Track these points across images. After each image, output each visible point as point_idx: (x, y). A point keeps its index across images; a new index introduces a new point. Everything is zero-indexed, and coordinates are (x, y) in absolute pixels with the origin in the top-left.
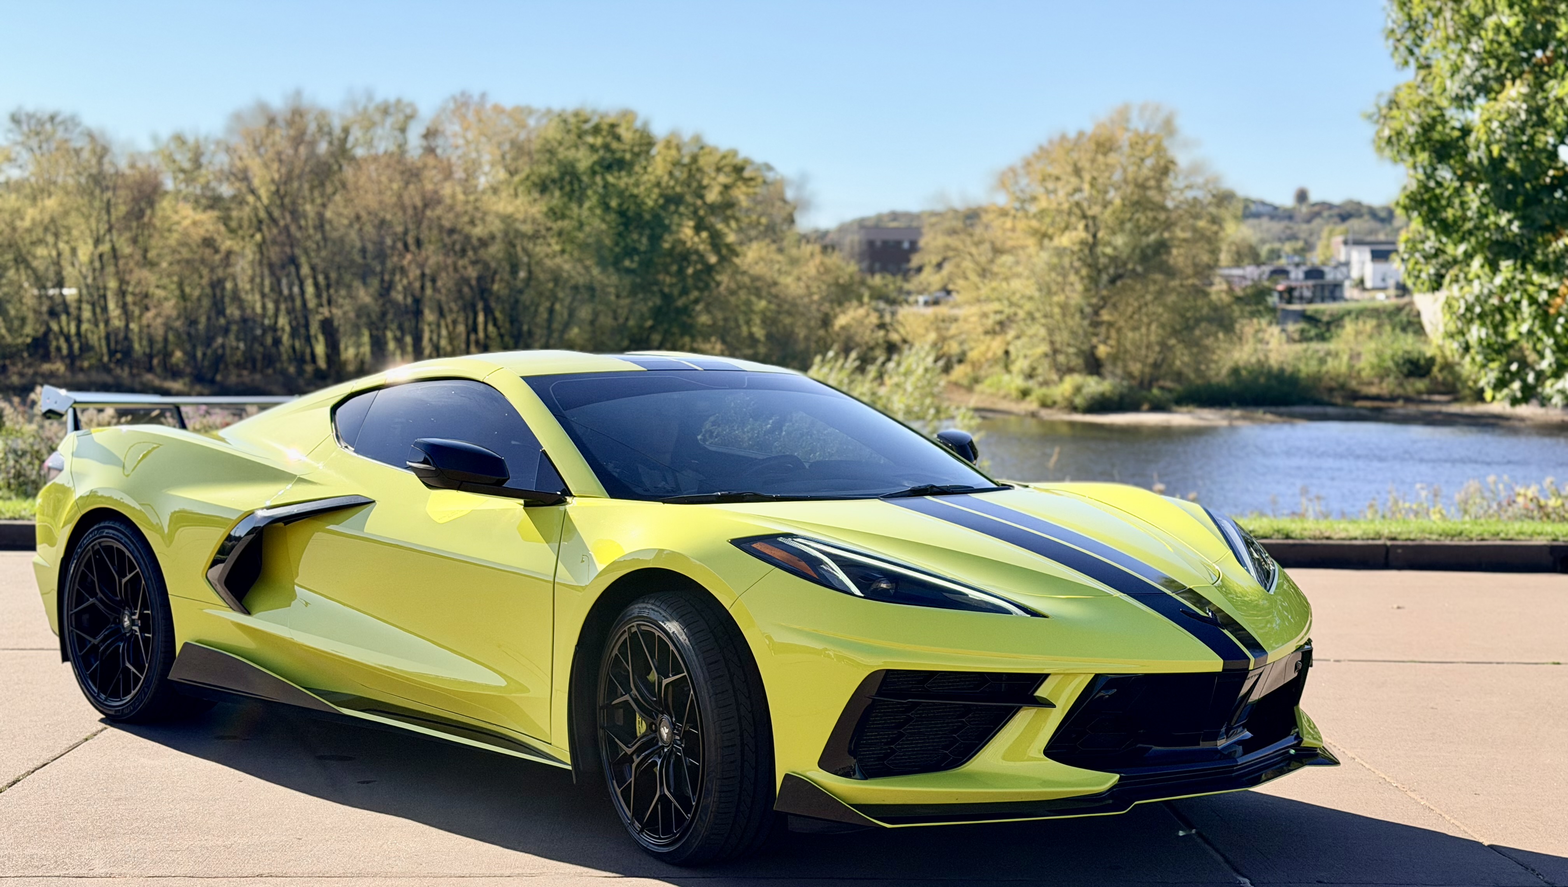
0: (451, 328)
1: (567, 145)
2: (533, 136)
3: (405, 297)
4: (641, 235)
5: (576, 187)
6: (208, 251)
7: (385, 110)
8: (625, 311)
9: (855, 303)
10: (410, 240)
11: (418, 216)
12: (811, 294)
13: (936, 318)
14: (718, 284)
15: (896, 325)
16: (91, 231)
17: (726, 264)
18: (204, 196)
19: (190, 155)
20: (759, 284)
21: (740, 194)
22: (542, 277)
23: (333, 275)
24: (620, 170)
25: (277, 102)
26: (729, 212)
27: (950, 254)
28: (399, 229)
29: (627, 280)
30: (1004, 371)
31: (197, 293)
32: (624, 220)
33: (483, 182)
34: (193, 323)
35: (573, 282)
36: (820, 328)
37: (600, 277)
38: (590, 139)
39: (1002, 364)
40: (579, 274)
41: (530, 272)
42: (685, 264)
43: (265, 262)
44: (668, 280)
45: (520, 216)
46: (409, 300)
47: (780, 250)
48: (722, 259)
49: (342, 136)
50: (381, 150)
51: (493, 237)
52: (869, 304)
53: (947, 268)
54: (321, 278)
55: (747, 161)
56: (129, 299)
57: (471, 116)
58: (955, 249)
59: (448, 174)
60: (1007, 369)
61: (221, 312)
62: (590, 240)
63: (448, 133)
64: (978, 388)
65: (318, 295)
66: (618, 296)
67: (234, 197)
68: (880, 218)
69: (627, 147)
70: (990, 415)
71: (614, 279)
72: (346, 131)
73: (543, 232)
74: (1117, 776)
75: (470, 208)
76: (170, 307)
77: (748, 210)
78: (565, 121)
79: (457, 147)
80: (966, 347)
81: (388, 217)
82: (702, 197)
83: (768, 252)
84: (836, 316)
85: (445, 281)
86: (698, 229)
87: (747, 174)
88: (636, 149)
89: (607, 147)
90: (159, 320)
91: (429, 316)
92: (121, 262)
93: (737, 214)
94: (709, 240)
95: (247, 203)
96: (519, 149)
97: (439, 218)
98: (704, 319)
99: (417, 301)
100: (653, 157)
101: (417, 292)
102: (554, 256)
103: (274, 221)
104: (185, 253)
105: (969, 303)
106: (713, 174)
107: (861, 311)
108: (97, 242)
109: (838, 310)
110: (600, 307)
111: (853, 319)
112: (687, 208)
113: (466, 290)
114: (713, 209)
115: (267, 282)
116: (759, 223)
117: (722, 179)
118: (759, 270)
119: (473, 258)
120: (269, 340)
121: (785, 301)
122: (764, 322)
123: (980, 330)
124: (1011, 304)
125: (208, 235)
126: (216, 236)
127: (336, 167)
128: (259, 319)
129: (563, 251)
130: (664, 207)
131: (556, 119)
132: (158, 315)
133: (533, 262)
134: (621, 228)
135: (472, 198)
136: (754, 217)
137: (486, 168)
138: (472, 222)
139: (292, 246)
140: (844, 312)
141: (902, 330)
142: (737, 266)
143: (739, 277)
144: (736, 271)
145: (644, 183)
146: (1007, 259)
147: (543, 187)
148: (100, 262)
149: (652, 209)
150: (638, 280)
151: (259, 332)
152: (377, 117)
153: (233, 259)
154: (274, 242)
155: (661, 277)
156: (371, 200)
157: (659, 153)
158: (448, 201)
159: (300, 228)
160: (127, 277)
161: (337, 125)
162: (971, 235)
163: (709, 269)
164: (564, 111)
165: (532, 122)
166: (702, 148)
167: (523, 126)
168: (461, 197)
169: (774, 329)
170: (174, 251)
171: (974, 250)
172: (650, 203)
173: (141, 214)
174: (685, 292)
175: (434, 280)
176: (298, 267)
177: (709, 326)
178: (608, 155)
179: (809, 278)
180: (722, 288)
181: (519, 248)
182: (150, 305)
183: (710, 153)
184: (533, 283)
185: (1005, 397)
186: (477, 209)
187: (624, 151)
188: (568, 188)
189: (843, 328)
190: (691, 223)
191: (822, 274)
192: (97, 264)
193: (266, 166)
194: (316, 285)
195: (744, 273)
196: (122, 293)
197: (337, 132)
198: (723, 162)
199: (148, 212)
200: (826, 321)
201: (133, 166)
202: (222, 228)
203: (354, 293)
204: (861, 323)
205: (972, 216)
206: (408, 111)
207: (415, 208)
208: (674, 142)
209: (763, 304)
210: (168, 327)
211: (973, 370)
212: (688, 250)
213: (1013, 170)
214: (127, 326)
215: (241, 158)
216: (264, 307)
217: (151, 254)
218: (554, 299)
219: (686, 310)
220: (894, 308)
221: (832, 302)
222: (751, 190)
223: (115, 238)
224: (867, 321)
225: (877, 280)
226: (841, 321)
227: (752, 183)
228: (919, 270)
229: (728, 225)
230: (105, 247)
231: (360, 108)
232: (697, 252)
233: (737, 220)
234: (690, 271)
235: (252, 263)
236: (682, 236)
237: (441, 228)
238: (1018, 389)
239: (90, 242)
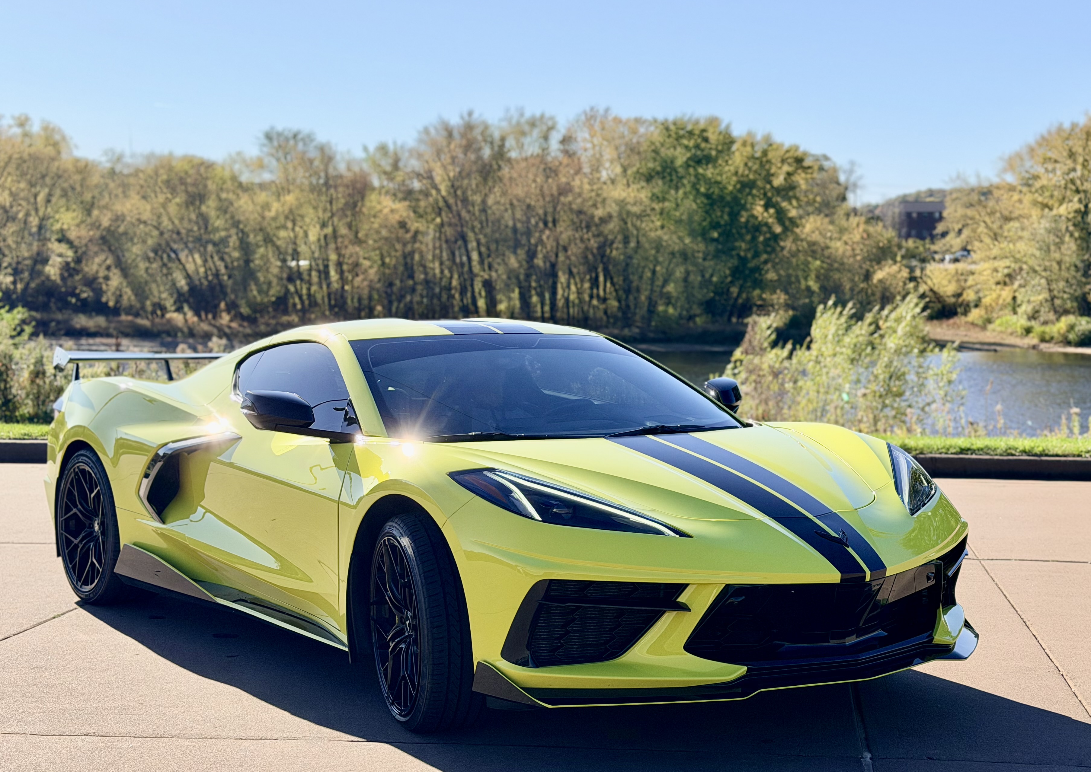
0: (579, 286)
1: (668, 146)
2: (642, 140)
3: (545, 262)
4: (722, 212)
5: (674, 177)
6: (401, 232)
7: (533, 124)
8: (710, 271)
9: (890, 262)
10: (550, 219)
11: (555, 201)
12: (855, 256)
13: (957, 273)
14: (783, 248)
15: (925, 278)
16: (319, 218)
17: (789, 233)
18: (399, 190)
19: (391, 161)
20: (815, 248)
21: (800, 179)
22: (647, 246)
23: (493, 247)
24: (707, 164)
25: (455, 120)
26: (791, 194)
27: (970, 222)
28: (541, 212)
29: (712, 248)
30: (1012, 313)
31: (394, 262)
32: (710, 201)
33: (604, 175)
34: (391, 285)
35: (671, 249)
36: (863, 281)
37: (691, 245)
38: (685, 142)
39: (1010, 308)
40: (675, 243)
41: (638, 242)
42: (757, 234)
43: (443, 238)
44: (743, 245)
45: (631, 200)
46: (548, 264)
47: (832, 222)
48: (786, 229)
49: (500, 143)
50: (529, 153)
51: (610, 216)
52: (900, 262)
53: (966, 233)
54: (483, 249)
55: (805, 154)
56: (345, 267)
57: (597, 126)
58: (972, 218)
59: (578, 171)
60: (1015, 312)
61: (411, 277)
62: (684, 217)
63: (579, 139)
64: (990, 327)
65: (481, 262)
66: (704, 259)
67: (421, 191)
68: (918, 194)
69: (713, 146)
70: (998, 348)
71: (702, 246)
72: (503, 139)
73: (648, 211)
74: (745, 668)
75: (593, 194)
76: (373, 273)
77: (806, 192)
78: (667, 129)
79: (586, 150)
80: (981, 295)
81: (533, 203)
82: (770, 182)
83: (822, 224)
84: (874, 272)
85: (574, 250)
86: (766, 207)
87: (806, 163)
88: (720, 148)
89: (697, 147)
90: (366, 283)
91: (562, 278)
92: (340, 240)
93: (798, 194)
94: (775, 215)
95: (431, 195)
96: (633, 150)
97: (570, 203)
98: (771, 275)
99: (553, 266)
100: (733, 153)
101: (553, 259)
102: (656, 230)
103: (448, 206)
104: (384, 233)
105: (984, 260)
106: (779, 165)
107: (895, 268)
108: (324, 225)
109: (876, 267)
110: (691, 268)
111: (888, 274)
112: (758, 191)
113: (590, 257)
114: (778, 191)
115: (445, 255)
116: (815, 201)
117: (786, 168)
118: (816, 237)
119: (596, 233)
120: (444, 297)
121: (835, 261)
122: (818, 277)
123: (992, 281)
124: (1016, 261)
125: (401, 219)
126: (407, 220)
127: (495, 167)
128: (437, 280)
129: (662, 227)
130: (740, 191)
131: (662, 127)
132: (364, 280)
133: (640, 234)
134: (708, 207)
135: (595, 187)
136: (811, 197)
137: (607, 165)
138: (595, 206)
139: (462, 226)
140: (881, 269)
141: (929, 282)
142: (796, 234)
143: (799, 243)
144: (797, 239)
145: (726, 172)
146: (1015, 224)
147: (649, 178)
148: (325, 242)
149: (731, 192)
150: (720, 247)
151: (437, 290)
152: (527, 128)
153: (420, 237)
154: (450, 225)
155: (737, 244)
156: (519, 191)
157: (738, 150)
158: (577, 190)
159: (469, 212)
160: (343, 252)
161: (497, 135)
162: (985, 207)
163: (776, 237)
164: (666, 120)
165: (642, 130)
166: (771, 145)
167: (634, 132)
168: (587, 187)
169: (826, 283)
170: (378, 232)
171: (987, 219)
172: (730, 188)
173: (355, 205)
174: (756, 255)
175: (565, 249)
176: (465, 241)
177: (776, 281)
178: (699, 153)
179: (854, 243)
180: (785, 252)
181: (629, 225)
182: (359, 272)
183: (777, 149)
184: (640, 251)
185: (1012, 334)
186: (598, 195)
187: (711, 149)
188: (668, 178)
189: (880, 281)
190: (762, 203)
191: (865, 239)
192: (322, 242)
193: (444, 167)
194: (480, 254)
195: (802, 240)
196: (339, 264)
197: (497, 142)
198: (787, 155)
199: (359, 204)
200: (867, 276)
201: (349, 169)
202: (412, 214)
203: (506, 259)
204: (894, 276)
205: (986, 193)
206: (550, 123)
207: (552, 195)
208: (749, 141)
209: (818, 263)
210: (371, 288)
211: (987, 313)
212: (760, 222)
213: (1019, 156)
214: (343, 288)
215: (427, 162)
216: (442, 272)
217: (360, 235)
218: (657, 262)
219: (757, 269)
220: (923, 265)
221: (871, 261)
222: (809, 176)
223: (336, 223)
224: (899, 276)
225: (911, 243)
226: (879, 275)
227: (810, 171)
228: (944, 234)
229: (791, 203)
230: (329, 230)
231: (514, 121)
232: (766, 224)
233: (798, 199)
234: (761, 238)
235: (434, 239)
236: (755, 213)
237: (571, 210)
238: (1022, 327)
239: (318, 227)
